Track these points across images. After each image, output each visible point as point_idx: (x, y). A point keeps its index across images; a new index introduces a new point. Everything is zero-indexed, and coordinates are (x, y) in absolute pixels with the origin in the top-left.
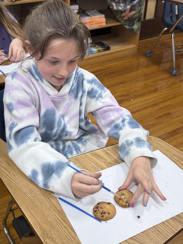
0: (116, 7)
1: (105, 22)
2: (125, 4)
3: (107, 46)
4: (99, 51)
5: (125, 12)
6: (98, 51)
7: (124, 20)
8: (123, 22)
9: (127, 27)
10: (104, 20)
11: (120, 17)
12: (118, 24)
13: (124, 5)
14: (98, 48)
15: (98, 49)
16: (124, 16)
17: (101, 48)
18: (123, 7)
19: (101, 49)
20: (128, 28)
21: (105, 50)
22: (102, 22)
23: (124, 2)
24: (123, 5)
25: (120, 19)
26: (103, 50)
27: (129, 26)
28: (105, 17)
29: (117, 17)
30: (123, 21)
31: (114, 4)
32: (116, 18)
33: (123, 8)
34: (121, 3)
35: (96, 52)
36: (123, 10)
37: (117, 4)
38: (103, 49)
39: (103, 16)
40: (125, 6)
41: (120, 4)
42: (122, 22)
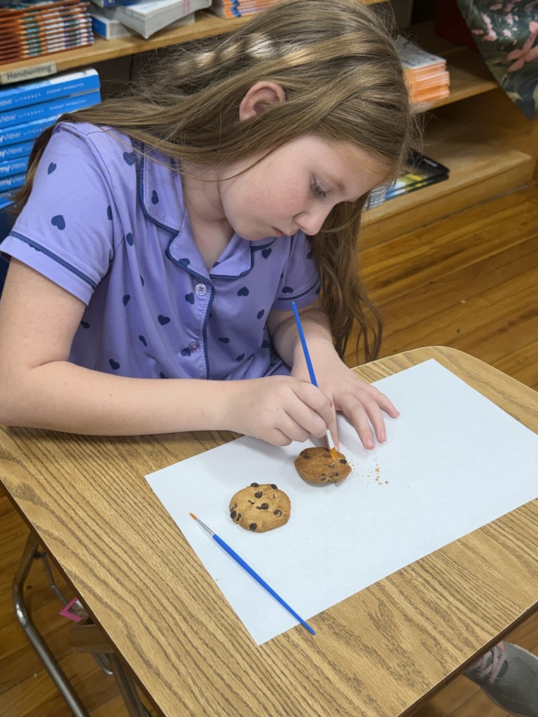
0: (493, 29)
1: (446, 85)
2: (519, 17)
3: (435, 165)
4: (413, 187)
5: (521, 48)
6: (409, 189)
7: (509, 74)
8: (505, 79)
9: (514, 96)
10: (443, 77)
11: (499, 64)
12: (488, 87)
13: (517, 18)
14: (407, 173)
15: (409, 179)
16: (514, 61)
17: (416, 174)
18: (515, 29)
19: (418, 178)
20: (518, 100)
21: (431, 181)
22: (438, 88)
23: (518, 11)
24: (514, 21)
25: (495, 71)
26: (425, 183)
27: (520, 93)
28: (445, 67)
29: (490, 64)
30: (506, 76)
31: (487, 20)
32: (486, 66)
33: (515, 32)
34: (506, 14)
35: (403, 191)
36: (515, 41)
37: (496, 16)
38: (425, 177)
39: (441, 62)
40: (523, 25)
41: (506, 18)
42: (503, 79)
